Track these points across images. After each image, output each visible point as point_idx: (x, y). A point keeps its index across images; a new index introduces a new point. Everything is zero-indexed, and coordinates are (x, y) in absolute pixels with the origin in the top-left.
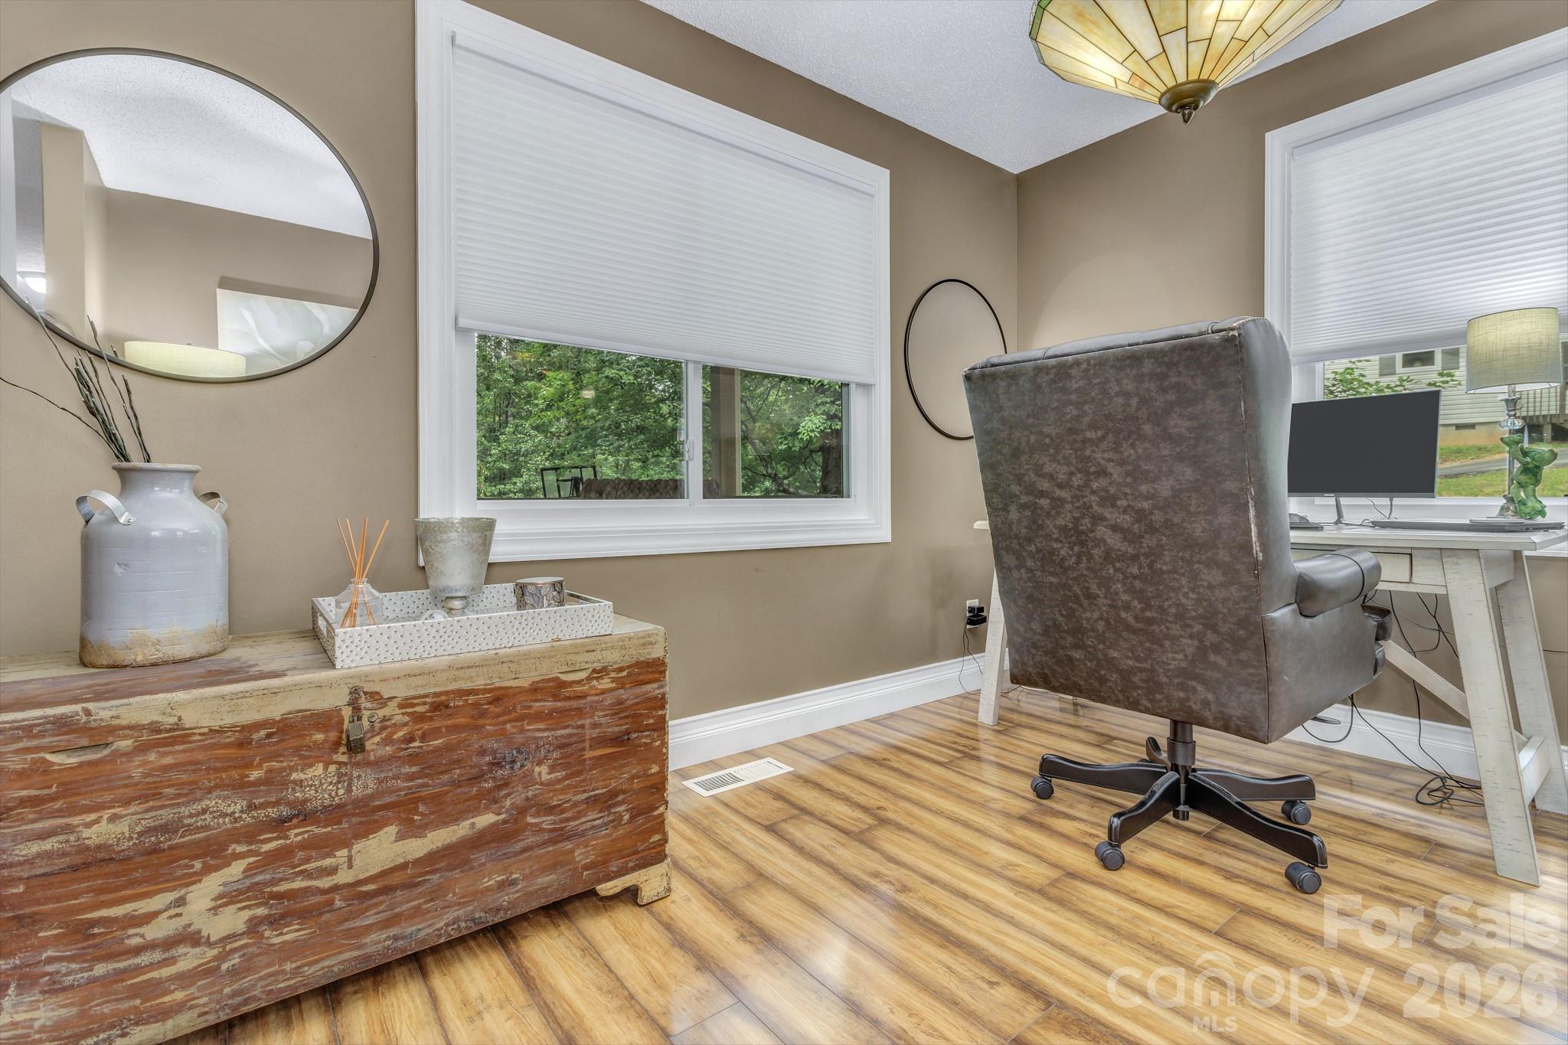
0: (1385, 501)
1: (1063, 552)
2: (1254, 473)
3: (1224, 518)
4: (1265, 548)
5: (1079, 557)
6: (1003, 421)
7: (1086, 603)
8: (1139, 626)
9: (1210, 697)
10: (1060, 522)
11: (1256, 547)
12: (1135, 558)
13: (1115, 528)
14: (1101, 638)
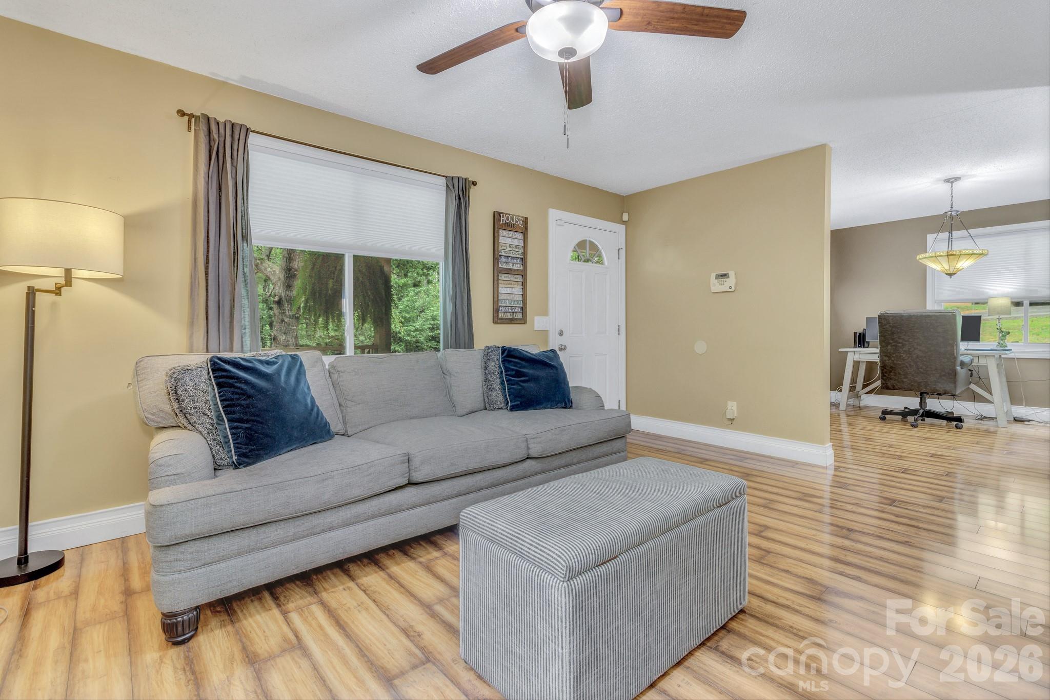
0: (967, 343)
1: (904, 356)
2: (955, 339)
3: (949, 348)
4: (957, 355)
5: (909, 357)
6: (890, 326)
7: (909, 367)
8: (925, 372)
9: (942, 386)
10: (904, 349)
11: (955, 354)
12: (925, 357)
13: (920, 350)
14: (913, 375)
